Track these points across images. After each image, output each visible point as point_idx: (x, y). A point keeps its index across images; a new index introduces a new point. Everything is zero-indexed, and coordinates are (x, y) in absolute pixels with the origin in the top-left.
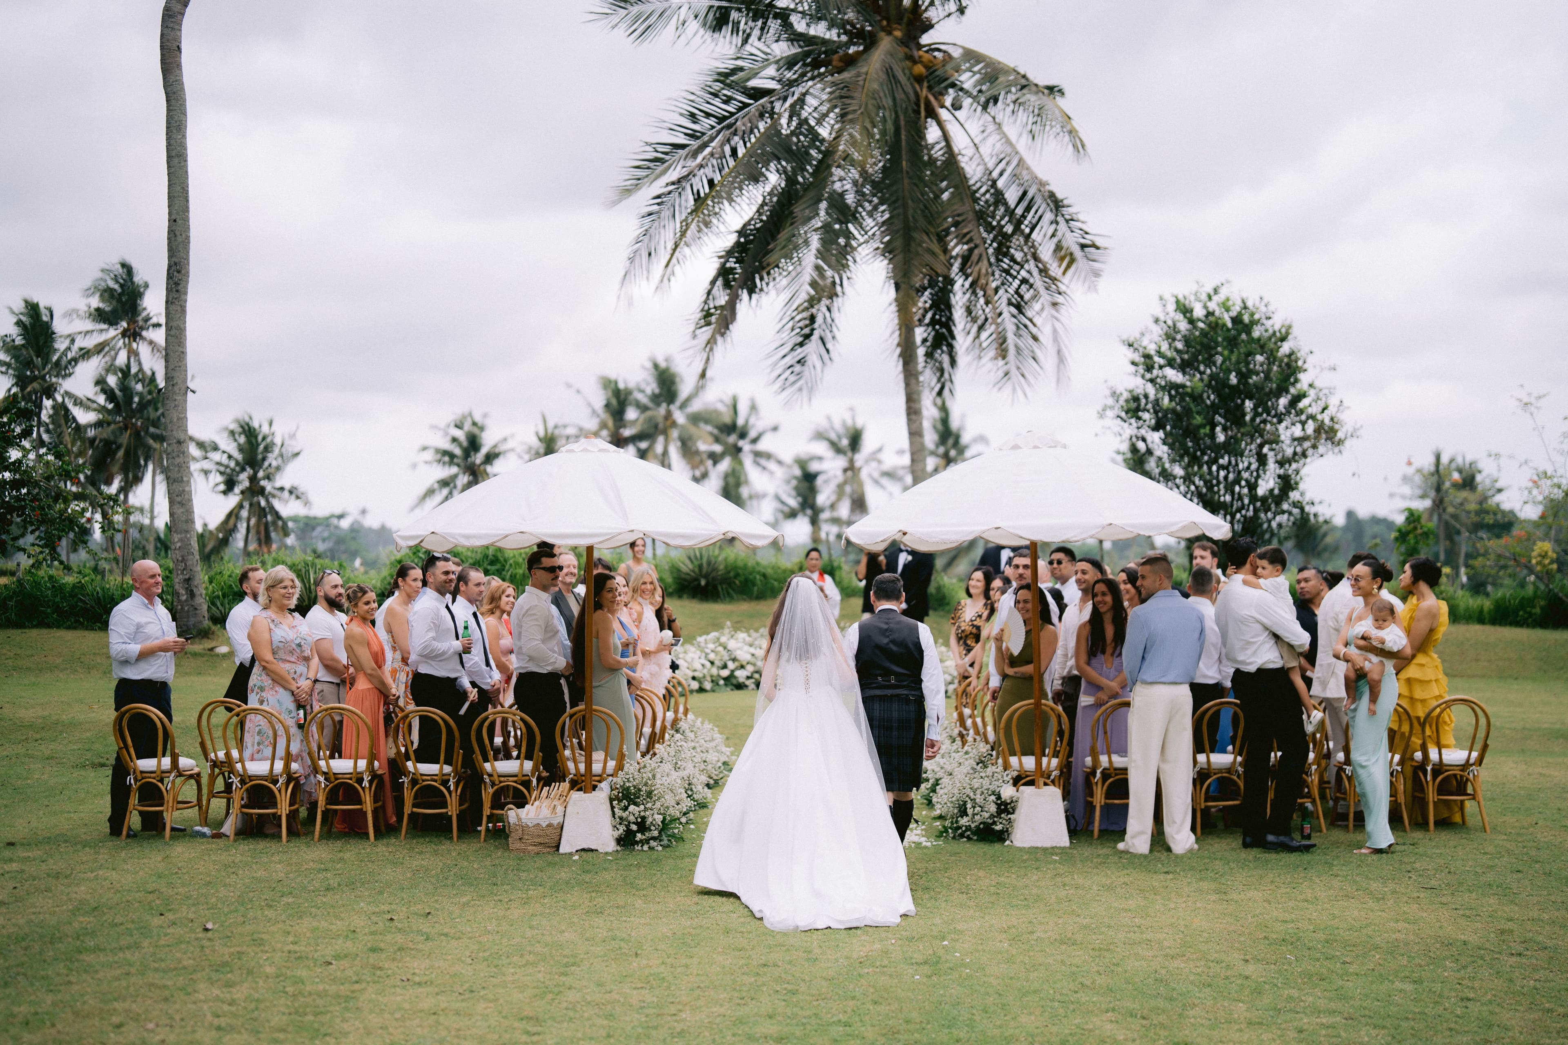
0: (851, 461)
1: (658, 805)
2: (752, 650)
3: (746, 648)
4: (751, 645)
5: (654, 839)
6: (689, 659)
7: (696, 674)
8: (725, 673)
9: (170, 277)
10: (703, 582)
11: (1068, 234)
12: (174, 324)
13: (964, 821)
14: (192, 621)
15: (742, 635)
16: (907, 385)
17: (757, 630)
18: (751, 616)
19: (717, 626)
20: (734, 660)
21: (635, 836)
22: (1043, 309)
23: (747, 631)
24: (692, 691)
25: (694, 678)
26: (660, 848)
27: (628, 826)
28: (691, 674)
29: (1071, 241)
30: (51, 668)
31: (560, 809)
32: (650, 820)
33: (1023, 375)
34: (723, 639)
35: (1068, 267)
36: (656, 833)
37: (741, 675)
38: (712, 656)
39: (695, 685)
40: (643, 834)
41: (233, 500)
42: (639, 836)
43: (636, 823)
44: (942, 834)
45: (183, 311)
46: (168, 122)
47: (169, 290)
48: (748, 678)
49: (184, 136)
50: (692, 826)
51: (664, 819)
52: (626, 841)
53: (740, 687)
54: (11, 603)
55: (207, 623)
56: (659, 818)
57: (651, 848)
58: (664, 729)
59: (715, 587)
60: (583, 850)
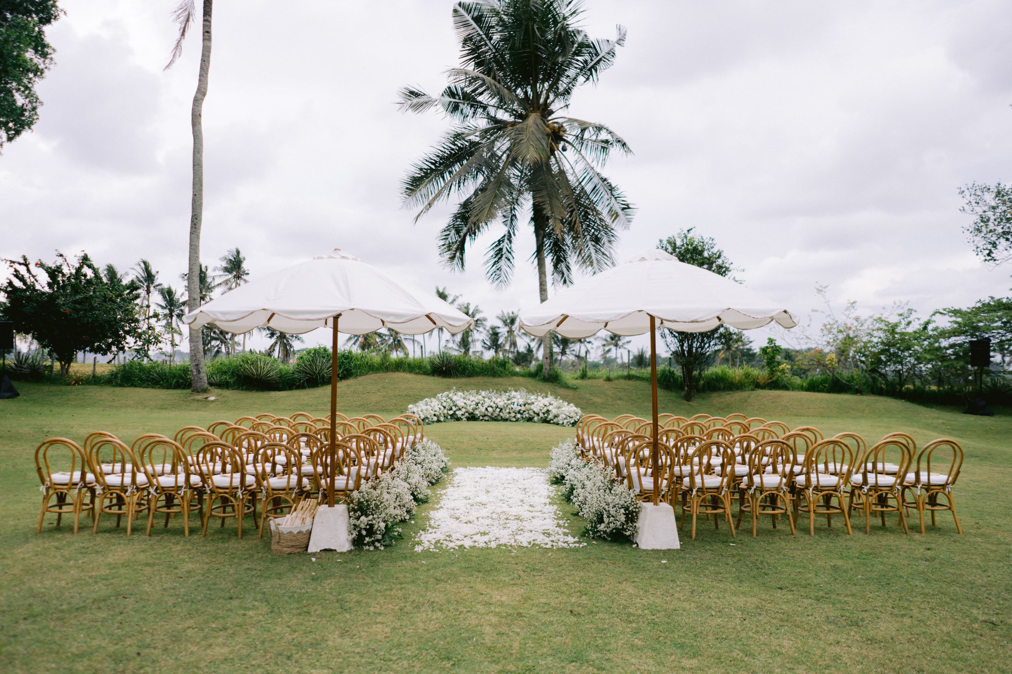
0: (511, 328)
1: (383, 515)
2: (465, 401)
3: (462, 400)
4: (464, 399)
5: (379, 541)
6: (432, 405)
7: (436, 413)
8: (451, 412)
9: (192, 221)
10: (444, 369)
11: (616, 204)
12: (193, 243)
13: (602, 527)
14: (199, 385)
15: (460, 394)
16: (540, 278)
17: (468, 391)
18: (466, 385)
19: (449, 389)
20: (456, 406)
21: (364, 540)
23: (463, 391)
24: (433, 422)
25: (435, 415)
26: (382, 548)
27: (360, 532)
28: (433, 413)
29: (617, 208)
30: (127, 406)
31: (308, 520)
32: (376, 526)
34: (450, 395)
35: (615, 219)
36: (379, 537)
37: (459, 413)
38: (444, 404)
39: (435, 419)
40: (371, 537)
41: (273, 340)
42: (367, 539)
43: (365, 529)
44: (584, 534)
45: (198, 237)
46: (194, 149)
47: (192, 227)
48: (463, 415)
49: (201, 156)
50: (413, 522)
51: (387, 526)
52: (358, 542)
53: (458, 419)
54: (119, 376)
55: (206, 385)
56: (383, 525)
57: (376, 548)
58: (403, 450)
59: (450, 371)
60: (326, 550)
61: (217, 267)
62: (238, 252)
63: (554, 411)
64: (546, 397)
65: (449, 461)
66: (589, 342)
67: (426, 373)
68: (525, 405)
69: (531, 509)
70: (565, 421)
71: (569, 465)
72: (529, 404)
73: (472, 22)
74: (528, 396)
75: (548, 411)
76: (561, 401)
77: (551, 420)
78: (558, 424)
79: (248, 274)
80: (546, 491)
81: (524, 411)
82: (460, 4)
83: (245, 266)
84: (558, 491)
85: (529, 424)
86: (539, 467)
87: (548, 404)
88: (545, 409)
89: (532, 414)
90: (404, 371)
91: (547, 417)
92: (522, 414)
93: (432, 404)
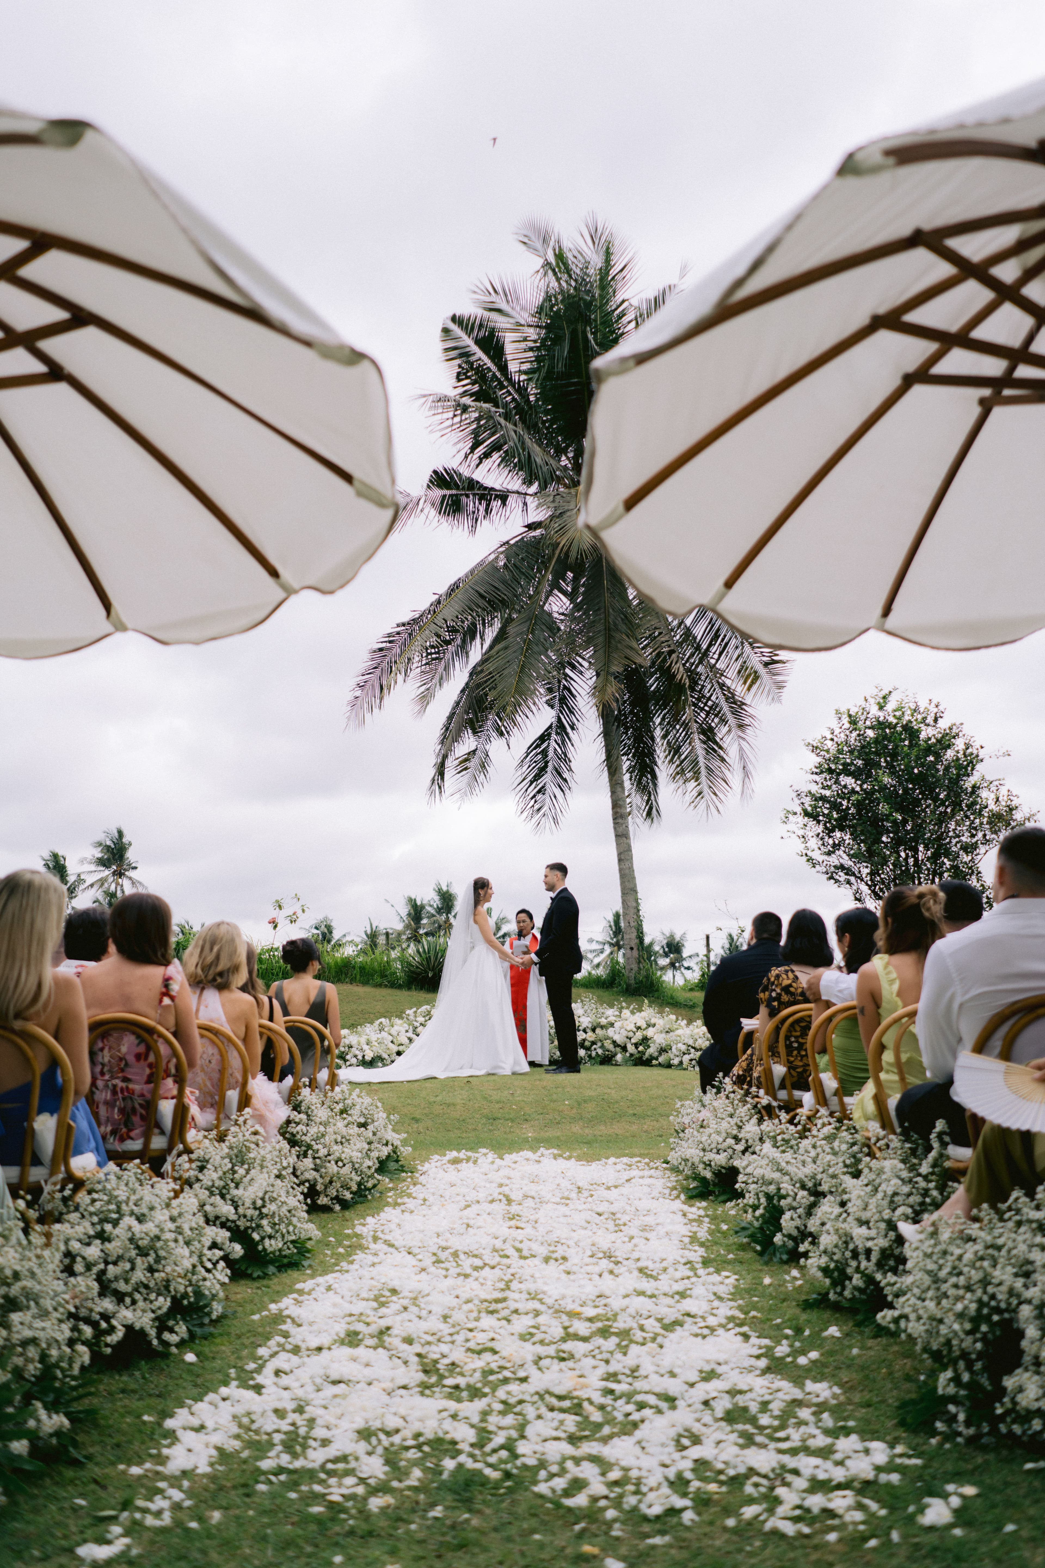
10: (429, 974)
11: (753, 655)
22: (729, 731)
29: (756, 662)
33: (715, 794)
61: (85, 859)
62: (120, 834)
63: (659, 1039)
64: (640, 1010)
65: (405, 1142)
66: (688, 968)
67: (394, 985)
68: (594, 1030)
69: (648, 1286)
70: (686, 1058)
71: (737, 1139)
72: (602, 1027)
73: (474, 348)
74: (601, 1010)
75: (645, 1040)
76: (673, 1017)
77: (652, 1058)
78: (669, 1066)
79: (135, 868)
80: (679, 1218)
81: (593, 1043)
82: (454, 319)
83: (131, 855)
84: (714, 1219)
85: (606, 1068)
86: (641, 1155)
87: (644, 1026)
88: (639, 1035)
89: (611, 1047)
90: (352, 981)
91: (643, 1053)
92: (588, 1049)
93: (394, 1031)
